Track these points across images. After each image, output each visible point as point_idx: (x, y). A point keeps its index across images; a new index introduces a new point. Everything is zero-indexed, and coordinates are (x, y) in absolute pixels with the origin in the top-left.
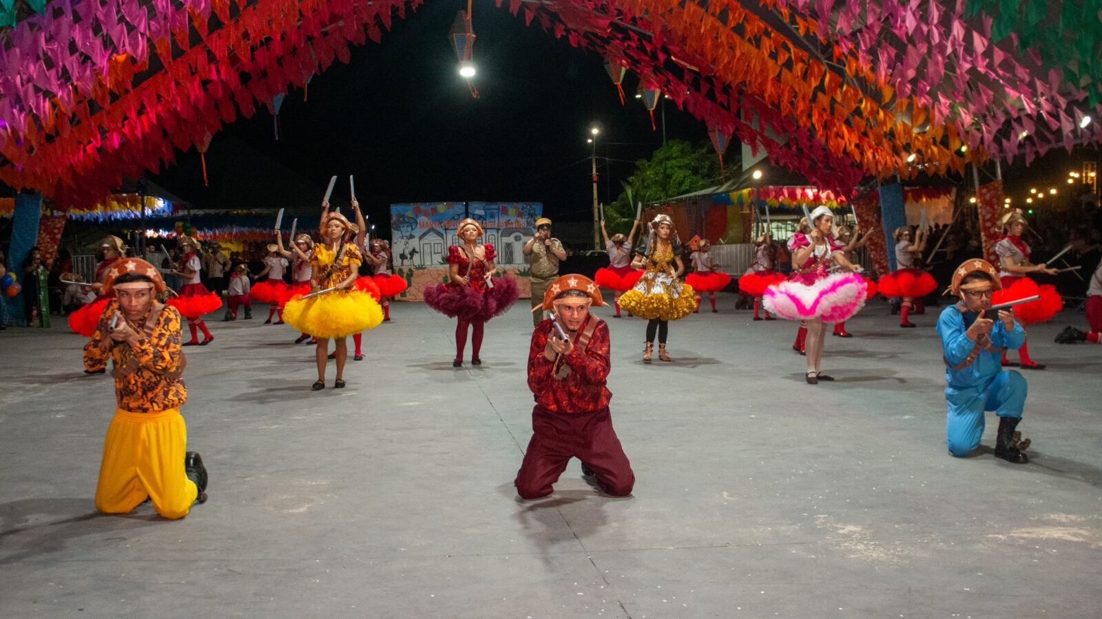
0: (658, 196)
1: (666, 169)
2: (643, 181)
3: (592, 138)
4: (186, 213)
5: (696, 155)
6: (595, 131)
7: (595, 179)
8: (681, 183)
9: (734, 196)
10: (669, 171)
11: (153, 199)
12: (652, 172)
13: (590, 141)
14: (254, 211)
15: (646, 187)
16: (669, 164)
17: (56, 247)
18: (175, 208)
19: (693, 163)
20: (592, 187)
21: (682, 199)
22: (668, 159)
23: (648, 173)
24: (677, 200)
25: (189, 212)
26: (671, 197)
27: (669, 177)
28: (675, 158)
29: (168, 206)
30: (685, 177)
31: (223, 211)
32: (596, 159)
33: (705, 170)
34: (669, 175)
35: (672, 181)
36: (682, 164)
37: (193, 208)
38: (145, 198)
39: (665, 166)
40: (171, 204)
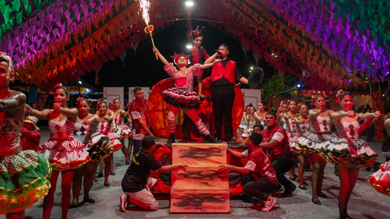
0: (272, 92)
2: (267, 86)
3: (251, 70)
5: (287, 78)
6: (252, 68)
9: (292, 93)
10: (276, 83)
11: (84, 88)
12: (271, 83)
13: (250, 72)
15: (268, 89)
16: (276, 81)
17: (44, 105)
18: (93, 92)
19: (285, 80)
22: (277, 79)
23: (269, 84)
24: (278, 94)
25: (99, 93)
26: (277, 92)
27: (277, 85)
33: (290, 83)
34: (276, 84)
35: (277, 86)
38: (81, 88)
39: (275, 81)
40: (92, 90)
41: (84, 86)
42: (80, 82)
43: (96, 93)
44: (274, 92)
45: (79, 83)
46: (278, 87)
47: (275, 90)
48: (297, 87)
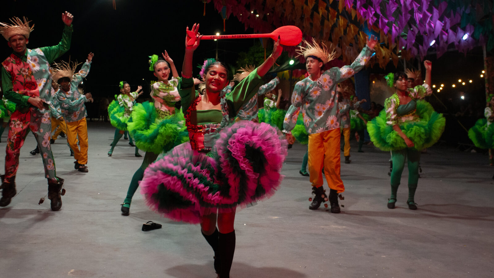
1: (255, 58)
10: (257, 60)
23: (245, 60)
32: (218, 51)
39: (255, 56)
48: (289, 65)
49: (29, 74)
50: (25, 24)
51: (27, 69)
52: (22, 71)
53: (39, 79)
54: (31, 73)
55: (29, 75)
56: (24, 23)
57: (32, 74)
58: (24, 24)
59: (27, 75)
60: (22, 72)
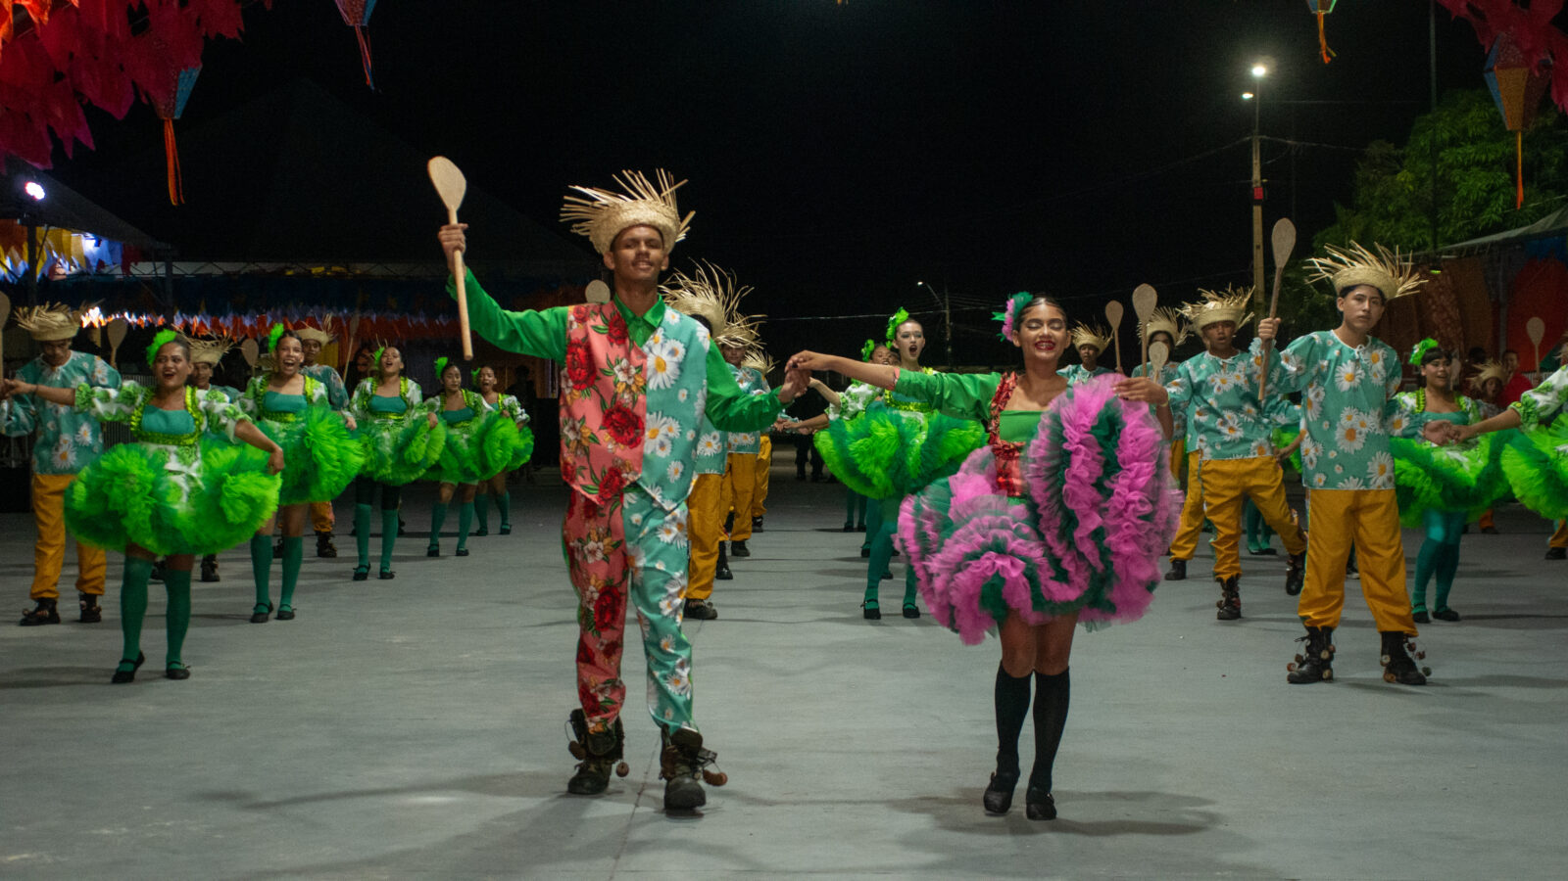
2: (1384, 196)
4: (162, 271)
6: (1259, 71)
7: (1258, 194)
8: (1480, 207)
11: (65, 234)
12: (1409, 175)
13: (1247, 96)
14: (360, 269)
15: (1385, 216)
16: (1448, 156)
18: (131, 257)
20: (1251, 212)
21: (1472, 248)
22: (1454, 142)
23: (1399, 177)
24: (1460, 251)
25: (169, 269)
26: (1452, 241)
27: (1451, 188)
28: (1473, 141)
29: (111, 251)
30: (1492, 189)
31: (269, 267)
32: (1263, 143)
33: (1552, 171)
34: (1451, 183)
35: (1455, 199)
36: (1492, 157)
37: (182, 258)
38: (41, 230)
39: (1443, 159)
40: (118, 247)
41: (64, 215)
42: (35, 190)
43: (143, 269)
44: (1429, 239)
45: (33, 198)
46: (1465, 199)
47: (1435, 224)
49: (634, 383)
50: (662, 195)
51: (636, 368)
52: (618, 367)
53: (657, 412)
54: (641, 384)
55: (634, 388)
56: (660, 192)
57: (645, 390)
58: (660, 195)
59: (628, 387)
60: (619, 371)
